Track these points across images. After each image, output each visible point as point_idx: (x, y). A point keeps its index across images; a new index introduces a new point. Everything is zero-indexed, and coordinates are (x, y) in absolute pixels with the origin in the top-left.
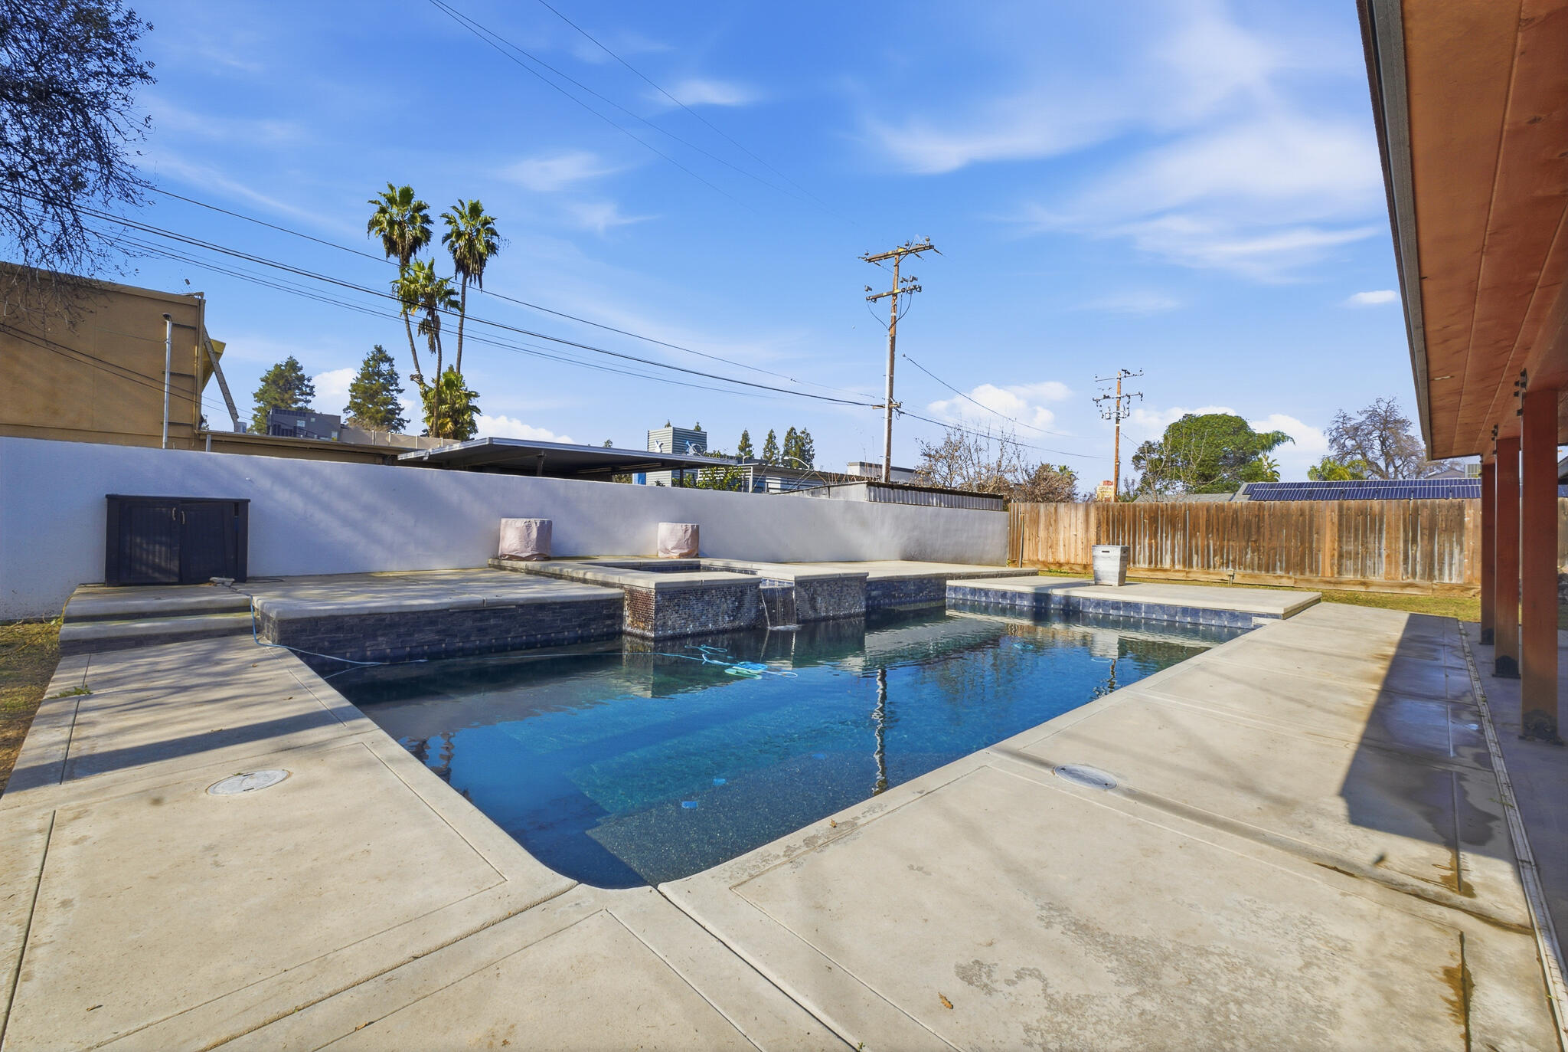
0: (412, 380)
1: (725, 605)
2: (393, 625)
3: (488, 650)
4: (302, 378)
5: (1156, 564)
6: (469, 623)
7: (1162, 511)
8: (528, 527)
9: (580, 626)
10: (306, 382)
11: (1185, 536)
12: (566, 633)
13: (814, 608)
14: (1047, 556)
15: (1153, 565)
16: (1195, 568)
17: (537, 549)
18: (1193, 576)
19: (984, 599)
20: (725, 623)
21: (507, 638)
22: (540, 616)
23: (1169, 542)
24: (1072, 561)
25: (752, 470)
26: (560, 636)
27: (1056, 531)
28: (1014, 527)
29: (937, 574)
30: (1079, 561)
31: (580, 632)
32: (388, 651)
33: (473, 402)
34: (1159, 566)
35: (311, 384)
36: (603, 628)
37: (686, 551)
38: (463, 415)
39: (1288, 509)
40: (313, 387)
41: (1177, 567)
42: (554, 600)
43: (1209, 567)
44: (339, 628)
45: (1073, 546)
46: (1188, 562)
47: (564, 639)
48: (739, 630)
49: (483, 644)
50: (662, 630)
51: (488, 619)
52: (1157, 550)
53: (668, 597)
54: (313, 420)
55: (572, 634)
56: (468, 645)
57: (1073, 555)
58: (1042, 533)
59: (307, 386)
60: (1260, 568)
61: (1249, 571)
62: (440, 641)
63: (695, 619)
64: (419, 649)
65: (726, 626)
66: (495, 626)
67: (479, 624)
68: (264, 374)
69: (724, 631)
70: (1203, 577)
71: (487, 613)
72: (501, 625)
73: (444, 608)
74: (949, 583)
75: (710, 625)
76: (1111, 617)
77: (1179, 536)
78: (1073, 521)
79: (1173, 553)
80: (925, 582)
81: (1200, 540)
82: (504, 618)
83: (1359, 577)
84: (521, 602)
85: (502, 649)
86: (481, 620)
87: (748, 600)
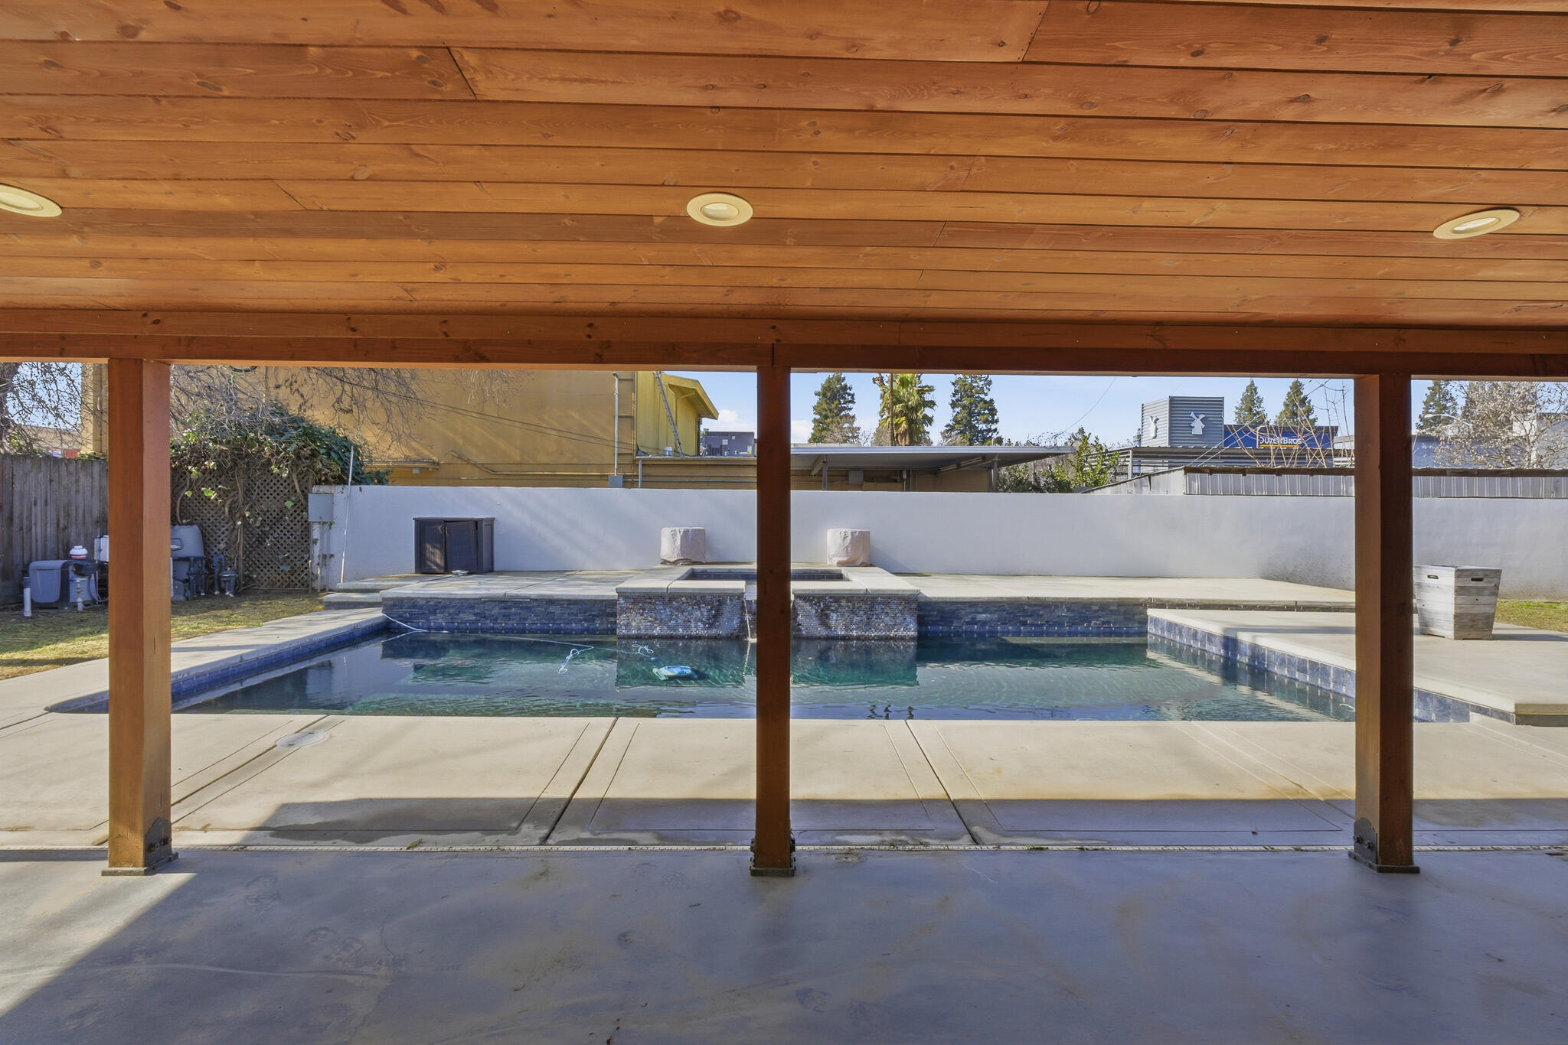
0: (874, 382)
1: (698, 613)
2: (445, 607)
3: (512, 631)
6: (496, 611)
9: (585, 620)
12: (574, 625)
19: (1178, 638)
20: (697, 629)
21: (525, 624)
22: (552, 609)
26: (568, 626)
29: (1119, 599)
31: (586, 625)
32: (444, 624)
36: (608, 624)
38: (917, 412)
42: (560, 597)
44: (414, 606)
47: (572, 630)
48: (716, 638)
49: (508, 626)
50: (626, 629)
51: (510, 609)
53: (632, 600)
54: (734, 438)
55: (579, 627)
56: (497, 626)
62: (477, 621)
63: (662, 622)
64: (463, 625)
65: (700, 632)
66: (515, 614)
67: (503, 611)
69: (698, 638)
71: (509, 604)
72: (520, 614)
73: (477, 597)
74: (1152, 613)
75: (680, 630)
80: (1095, 608)
82: (521, 608)
84: (533, 597)
85: (522, 632)
86: (505, 608)
87: (727, 610)
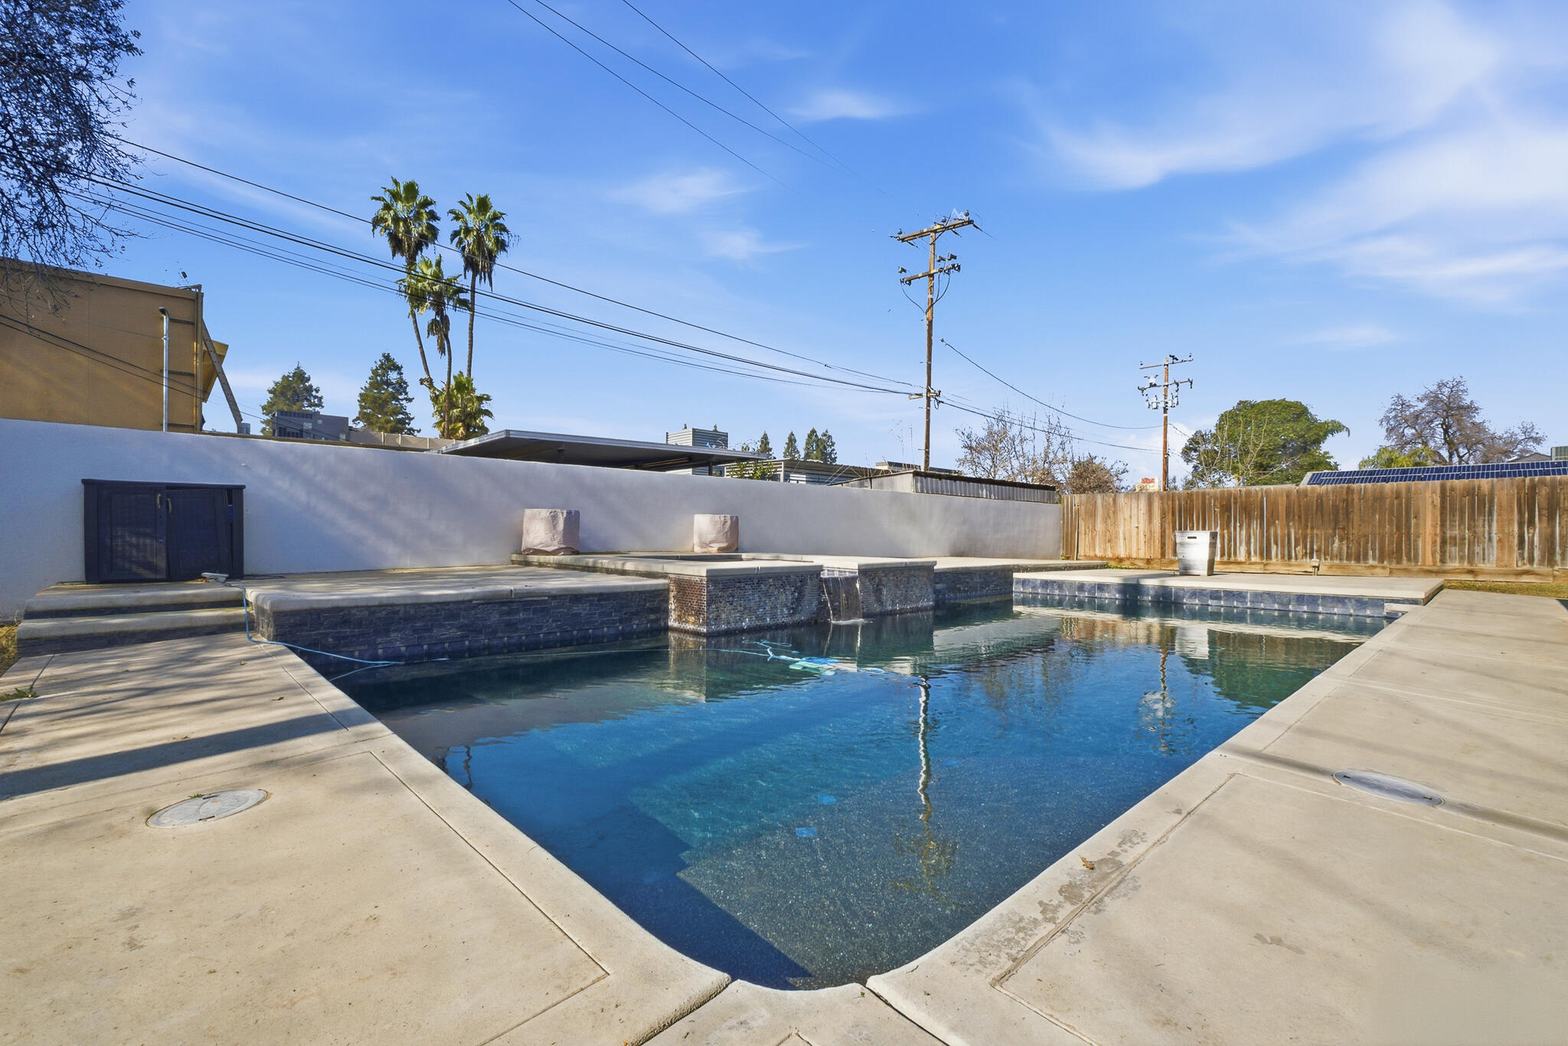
0: (422, 384)
1: (784, 596)
2: (408, 619)
3: (520, 647)
4: (310, 389)
5: (1229, 556)
6: (495, 618)
7: (1235, 498)
8: (554, 518)
9: (621, 621)
10: (314, 393)
11: (1262, 524)
12: (605, 629)
13: (879, 601)
14: (1105, 550)
15: (1225, 558)
16: (1274, 560)
17: (565, 542)
18: (1271, 568)
19: (1057, 592)
20: (783, 616)
21: (538, 635)
22: (576, 609)
23: (1244, 532)
24: (1134, 555)
25: (782, 465)
26: (599, 632)
27: (1115, 523)
28: (1068, 520)
29: (1003, 566)
30: (1142, 555)
31: (620, 628)
32: (403, 649)
33: (485, 406)
34: (1233, 559)
35: (319, 395)
36: (647, 623)
37: (724, 545)
38: (475, 419)
39: (1382, 492)
40: (321, 398)
41: (1253, 559)
42: (591, 591)
43: (1290, 558)
44: (345, 622)
45: (1134, 539)
46: (1265, 553)
47: (603, 636)
48: (799, 625)
49: (513, 641)
50: (715, 624)
51: (517, 612)
52: (1230, 541)
53: (721, 586)
54: (320, 422)
55: (612, 631)
56: (495, 642)
57: (1134, 549)
58: (1099, 527)
59: (315, 397)
60: (1349, 558)
61: (1337, 562)
62: (463, 638)
63: (751, 611)
64: (439, 648)
65: (785, 620)
66: (524, 621)
67: (506, 618)
68: (272, 386)
69: (784, 626)
70: (1283, 569)
71: (514, 606)
72: (529, 620)
73: (466, 598)
74: (1016, 575)
75: (768, 619)
76: (1209, 608)
77: (1255, 525)
78: (1135, 511)
79: (1248, 543)
80: (992, 574)
81: (1279, 529)
82: (535, 611)
83: (1466, 565)
84: (554, 592)
85: (534, 646)
86: (508, 613)
87: (809, 588)
